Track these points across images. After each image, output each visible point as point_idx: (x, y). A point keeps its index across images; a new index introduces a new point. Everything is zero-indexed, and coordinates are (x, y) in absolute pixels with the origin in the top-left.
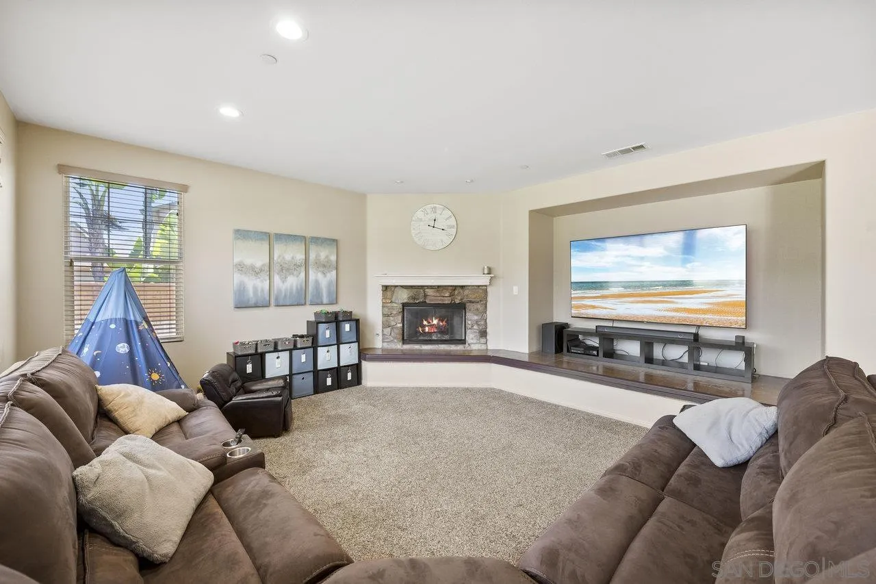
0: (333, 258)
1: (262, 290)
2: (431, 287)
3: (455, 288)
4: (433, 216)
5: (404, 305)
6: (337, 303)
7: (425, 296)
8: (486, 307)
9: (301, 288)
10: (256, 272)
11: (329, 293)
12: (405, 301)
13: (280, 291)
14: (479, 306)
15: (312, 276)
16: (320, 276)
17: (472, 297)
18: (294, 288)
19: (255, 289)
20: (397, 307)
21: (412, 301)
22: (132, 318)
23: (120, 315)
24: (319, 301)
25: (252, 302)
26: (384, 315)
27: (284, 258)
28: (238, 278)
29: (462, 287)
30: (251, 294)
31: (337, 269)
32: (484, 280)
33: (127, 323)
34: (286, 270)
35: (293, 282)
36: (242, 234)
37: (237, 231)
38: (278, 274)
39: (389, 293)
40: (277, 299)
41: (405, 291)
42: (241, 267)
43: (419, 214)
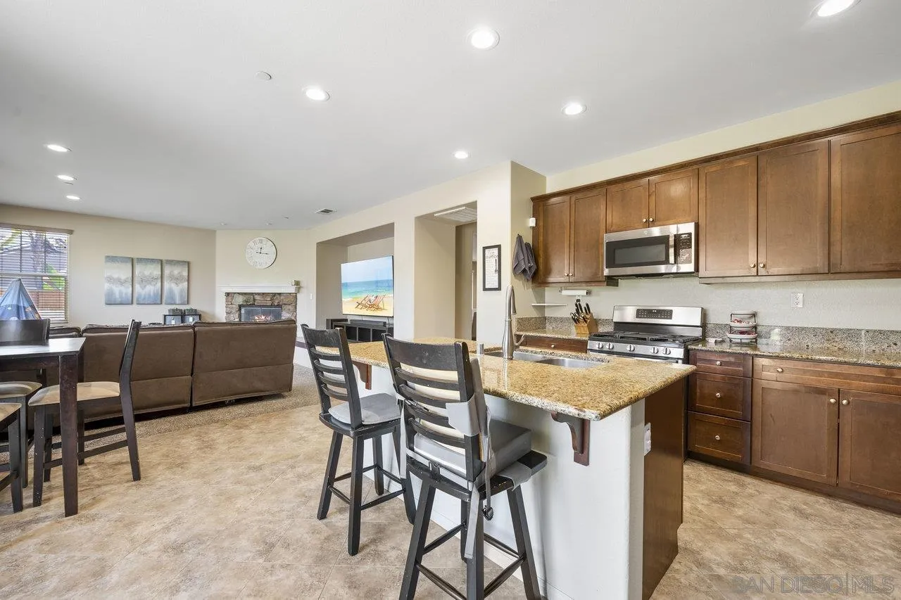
0: (185, 274)
1: (126, 294)
2: (259, 294)
3: (274, 294)
4: (260, 245)
5: (240, 307)
6: (188, 303)
7: (254, 300)
8: (296, 308)
9: (158, 293)
10: (121, 282)
11: (181, 296)
12: (241, 303)
13: (140, 295)
14: (290, 307)
15: (166, 285)
16: (173, 285)
17: (285, 301)
18: (152, 294)
19: (121, 293)
20: (235, 307)
21: (245, 304)
22: (22, 305)
23: (15, 303)
24: (173, 302)
25: (119, 300)
26: (227, 313)
27: (144, 274)
28: (107, 286)
29: (280, 294)
30: (117, 296)
31: (188, 281)
32: (292, 290)
33: (18, 307)
34: (145, 281)
35: (152, 289)
36: (111, 259)
37: (107, 257)
38: (139, 284)
39: (230, 298)
40: (138, 300)
41: (241, 296)
42: (110, 279)
43: (251, 244)
